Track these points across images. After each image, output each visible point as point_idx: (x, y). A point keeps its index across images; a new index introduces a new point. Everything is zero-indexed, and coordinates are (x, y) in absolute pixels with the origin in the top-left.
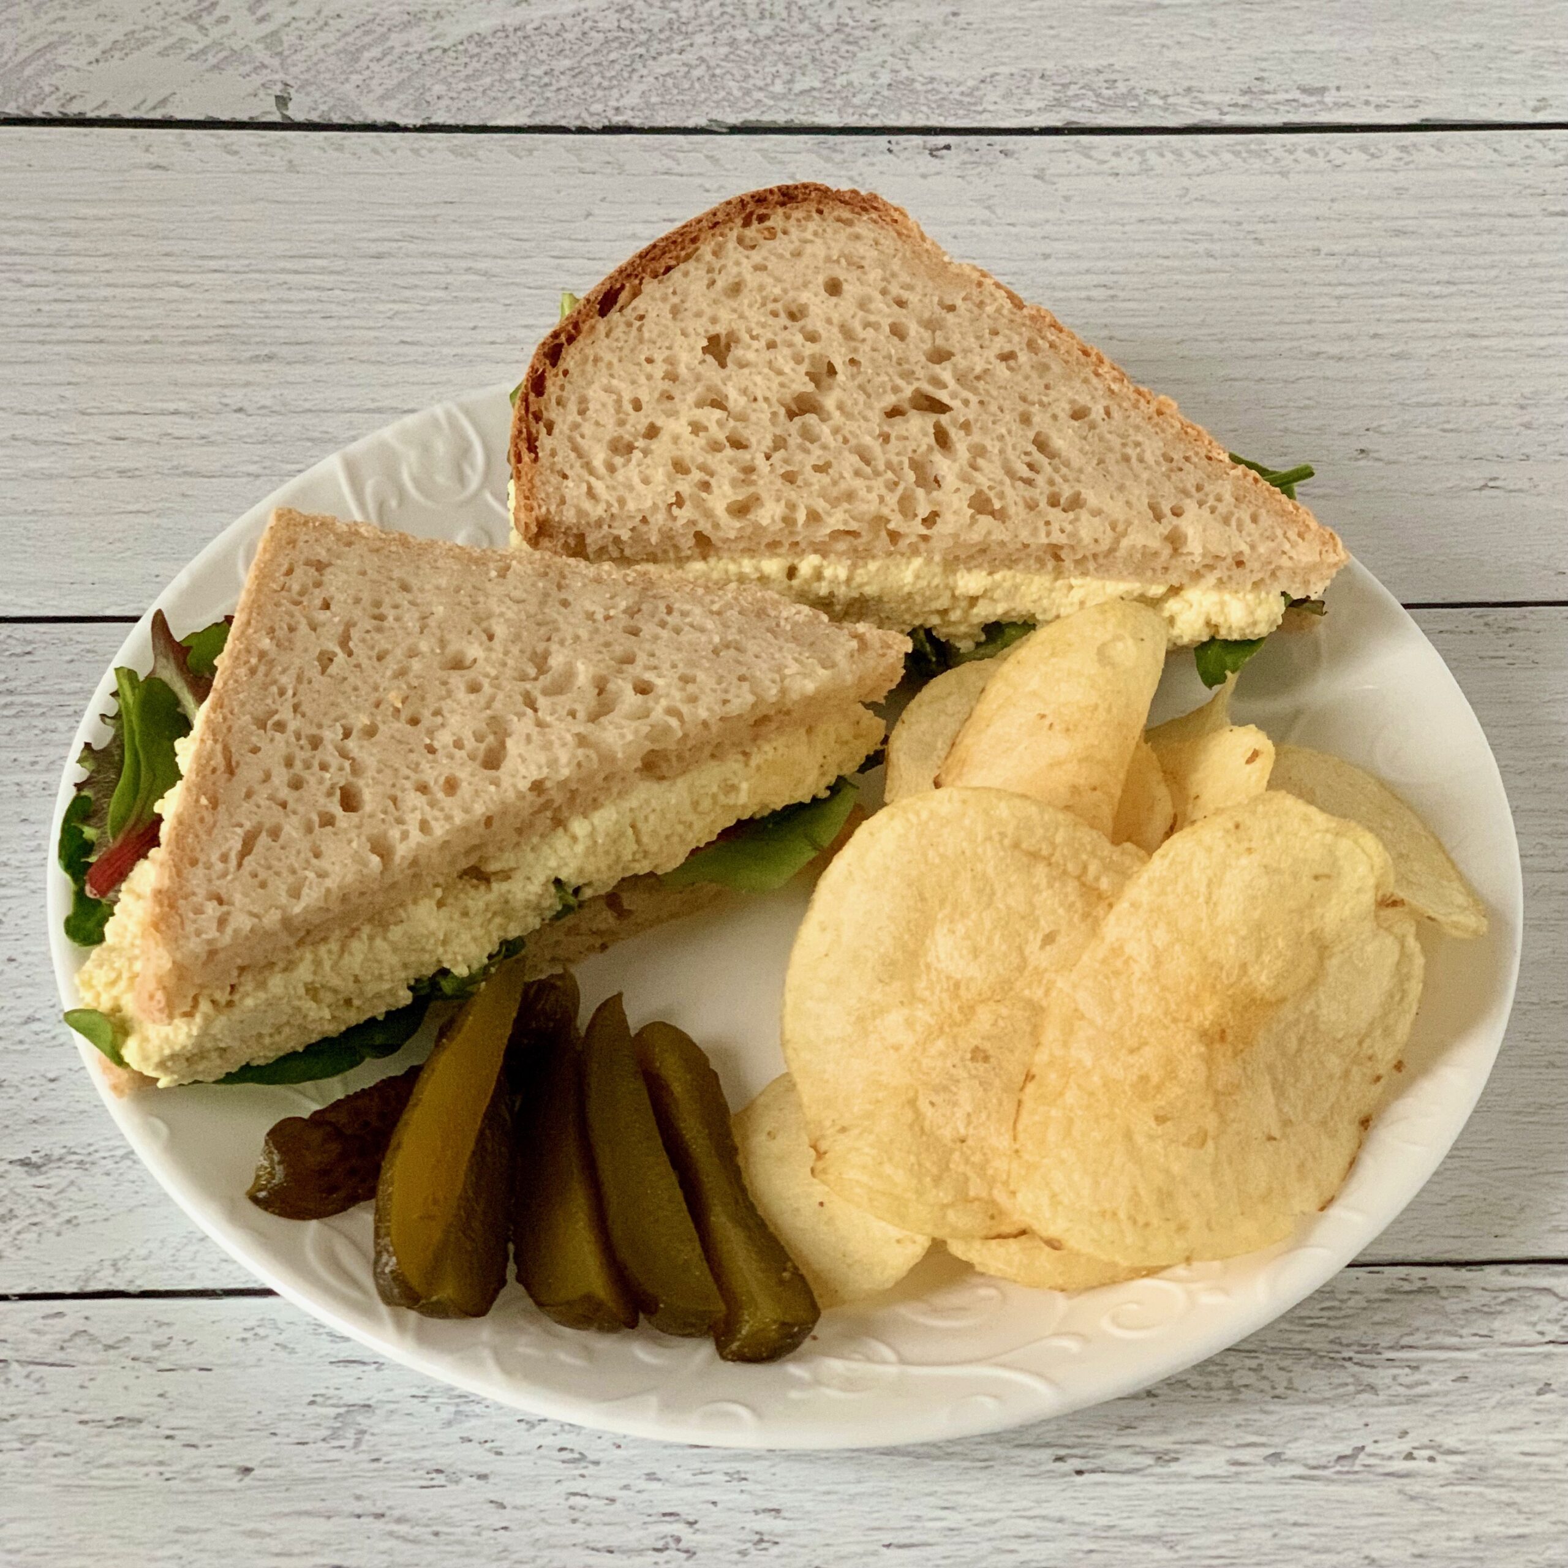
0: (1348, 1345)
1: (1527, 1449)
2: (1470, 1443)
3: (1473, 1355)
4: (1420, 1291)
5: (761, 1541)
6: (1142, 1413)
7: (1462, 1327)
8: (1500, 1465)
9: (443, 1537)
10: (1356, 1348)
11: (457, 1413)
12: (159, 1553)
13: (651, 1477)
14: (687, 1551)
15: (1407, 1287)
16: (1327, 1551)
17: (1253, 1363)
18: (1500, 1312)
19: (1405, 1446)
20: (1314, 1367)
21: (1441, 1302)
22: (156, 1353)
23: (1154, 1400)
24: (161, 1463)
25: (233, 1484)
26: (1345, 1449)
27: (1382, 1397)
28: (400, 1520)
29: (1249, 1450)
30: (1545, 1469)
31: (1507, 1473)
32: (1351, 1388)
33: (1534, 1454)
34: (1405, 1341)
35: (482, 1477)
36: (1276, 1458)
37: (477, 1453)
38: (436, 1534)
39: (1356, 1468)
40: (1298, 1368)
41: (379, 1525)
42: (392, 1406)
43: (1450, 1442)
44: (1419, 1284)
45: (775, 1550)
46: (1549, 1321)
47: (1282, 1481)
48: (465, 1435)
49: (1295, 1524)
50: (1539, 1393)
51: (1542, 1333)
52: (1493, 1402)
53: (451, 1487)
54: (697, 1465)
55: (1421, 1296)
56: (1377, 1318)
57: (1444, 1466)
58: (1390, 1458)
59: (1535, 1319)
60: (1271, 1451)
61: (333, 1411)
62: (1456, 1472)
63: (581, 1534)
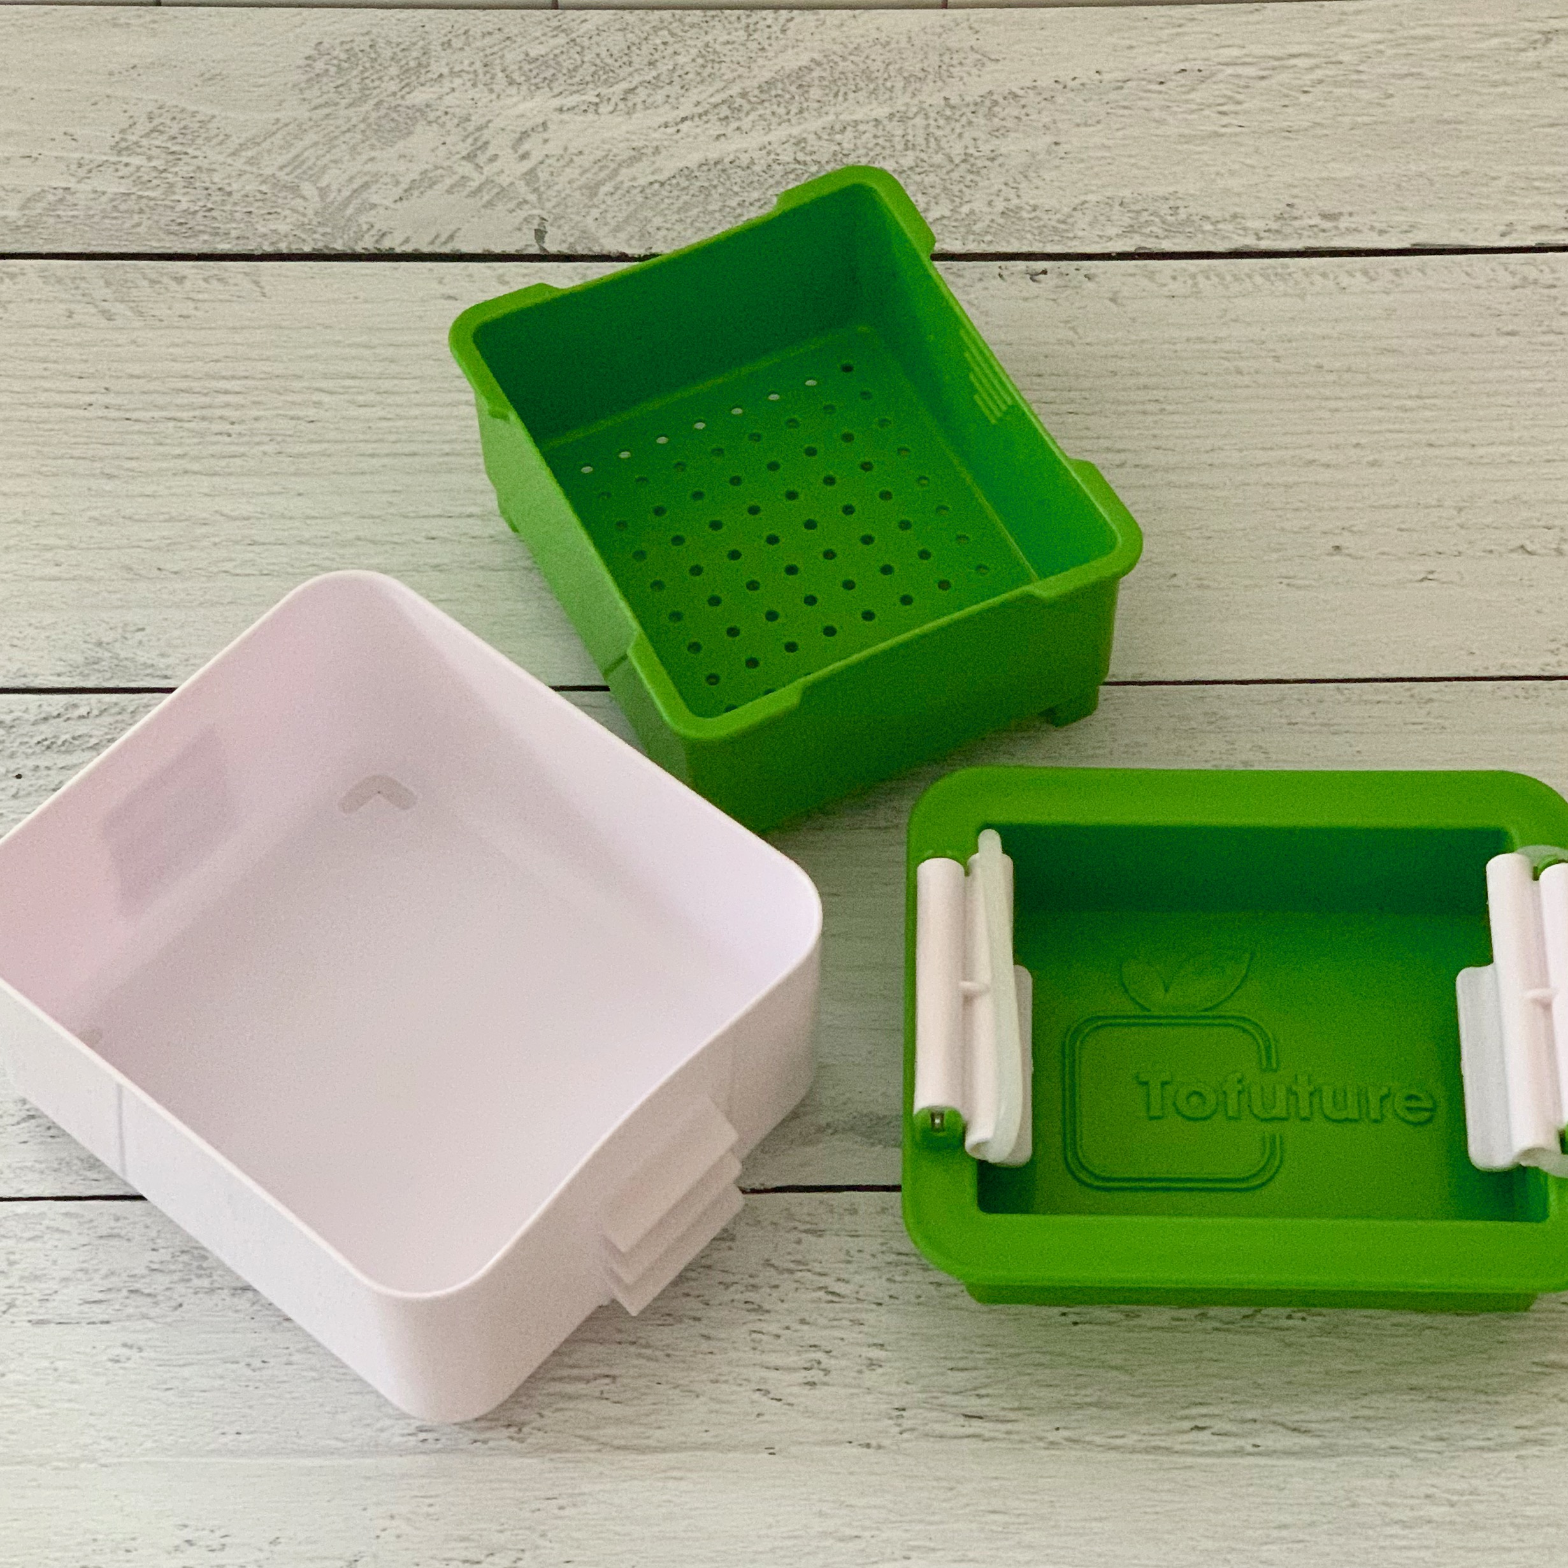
5: (872, 1364)
9: (673, 1358)
13: (803, 1321)
14: (824, 1370)
28: (647, 1346)
30: (1376, 1327)
35: (697, 1319)
37: (691, 1302)
38: (668, 1355)
39: (1254, 1324)
41: (632, 1349)
45: (880, 1371)
47: (1206, 1331)
48: (686, 1291)
54: (832, 1315)
63: (758, 1357)
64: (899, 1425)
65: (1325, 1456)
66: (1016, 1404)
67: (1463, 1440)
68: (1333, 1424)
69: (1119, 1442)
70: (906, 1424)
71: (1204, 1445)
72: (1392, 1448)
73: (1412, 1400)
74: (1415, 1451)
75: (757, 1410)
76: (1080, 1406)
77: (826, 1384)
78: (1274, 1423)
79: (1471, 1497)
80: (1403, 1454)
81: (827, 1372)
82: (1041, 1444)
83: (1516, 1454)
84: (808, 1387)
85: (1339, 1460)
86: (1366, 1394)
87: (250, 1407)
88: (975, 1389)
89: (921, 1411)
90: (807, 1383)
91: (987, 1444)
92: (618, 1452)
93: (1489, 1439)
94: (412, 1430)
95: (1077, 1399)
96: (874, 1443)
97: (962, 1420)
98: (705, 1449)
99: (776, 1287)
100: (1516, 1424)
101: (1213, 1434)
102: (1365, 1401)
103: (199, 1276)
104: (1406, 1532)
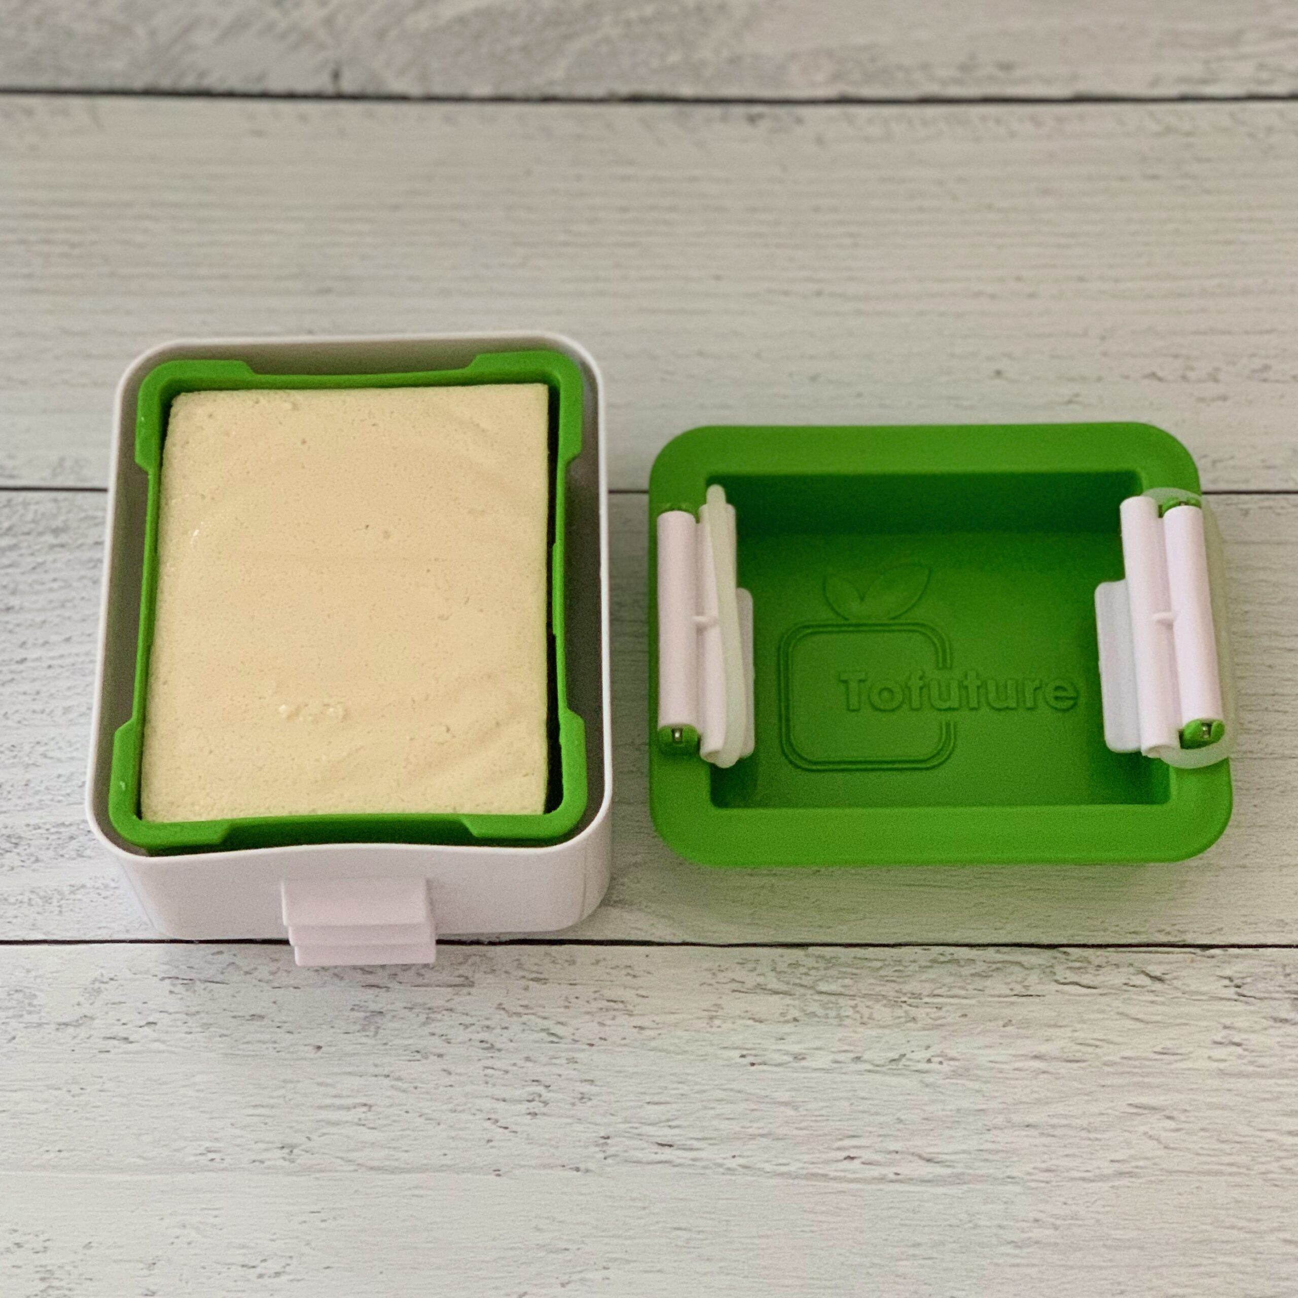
0: (905, 994)
1: (992, 1058)
2: (963, 1054)
3: (973, 1002)
4: (949, 962)
5: (582, 1098)
6: (788, 1031)
7: (969, 984)
8: (978, 1067)
9: (419, 1090)
10: (909, 995)
11: (427, 1018)
12: (275, 1094)
13: (528, 1059)
14: (543, 1102)
15: (942, 959)
16: (877, 1114)
17: (852, 1003)
18: (991, 976)
19: (927, 1054)
20: (885, 1006)
21: (959, 969)
22: (271, 977)
23: (797, 1023)
24: (275, 1042)
25: (312, 1055)
26: (894, 1055)
27: (920, 1025)
28: (399, 1079)
29: (843, 1054)
30: (1001, 1071)
31: (979, 1073)
32: (903, 1020)
33: (996, 1062)
34: (936, 992)
35: (440, 1056)
36: (858, 1059)
37: (436, 1041)
38: (416, 1088)
39: (900, 1067)
40: (877, 1006)
41: (386, 1082)
42: (394, 1013)
43: (952, 1053)
44: (949, 957)
45: (589, 1104)
46: (1016, 982)
47: (859, 1073)
49: (863, 1098)
50: (1004, 1026)
51: (1012, 990)
52: (979, 1030)
53: (424, 1061)
54: (551, 1053)
55: (949, 965)
56: (923, 977)
57: (946, 1067)
58: (919, 1061)
59: (1009, 980)
60: (856, 1055)
61: (362, 1015)
62: (953, 1071)
63: (490, 1090)
64: (604, 1152)
65: (953, 1184)
66: (700, 1135)
67: (1068, 1171)
68: (962, 1156)
69: (783, 1169)
70: (611, 1150)
71: (854, 1172)
72: (1009, 1177)
73: (1027, 1136)
74: (1028, 1181)
75: (488, 1137)
76: (753, 1137)
77: (544, 1114)
78: (913, 1154)
79: (1073, 1222)
80: (1018, 1183)
81: (546, 1103)
82: (721, 1170)
83: (1111, 1184)
84: (529, 1117)
85: (965, 1187)
86: (989, 1130)
87: (69, 1128)
88: (668, 1120)
89: (624, 1139)
90: (529, 1114)
91: (676, 1169)
92: (372, 1172)
93: (1087, 1171)
94: (202, 1150)
95: (750, 1131)
96: (582, 1166)
97: (656, 1148)
98: (442, 1171)
99: (506, 1028)
100: (1113, 1158)
101: (863, 1163)
102: (988, 1136)
103: (30, 1013)
104: (1017, 1251)
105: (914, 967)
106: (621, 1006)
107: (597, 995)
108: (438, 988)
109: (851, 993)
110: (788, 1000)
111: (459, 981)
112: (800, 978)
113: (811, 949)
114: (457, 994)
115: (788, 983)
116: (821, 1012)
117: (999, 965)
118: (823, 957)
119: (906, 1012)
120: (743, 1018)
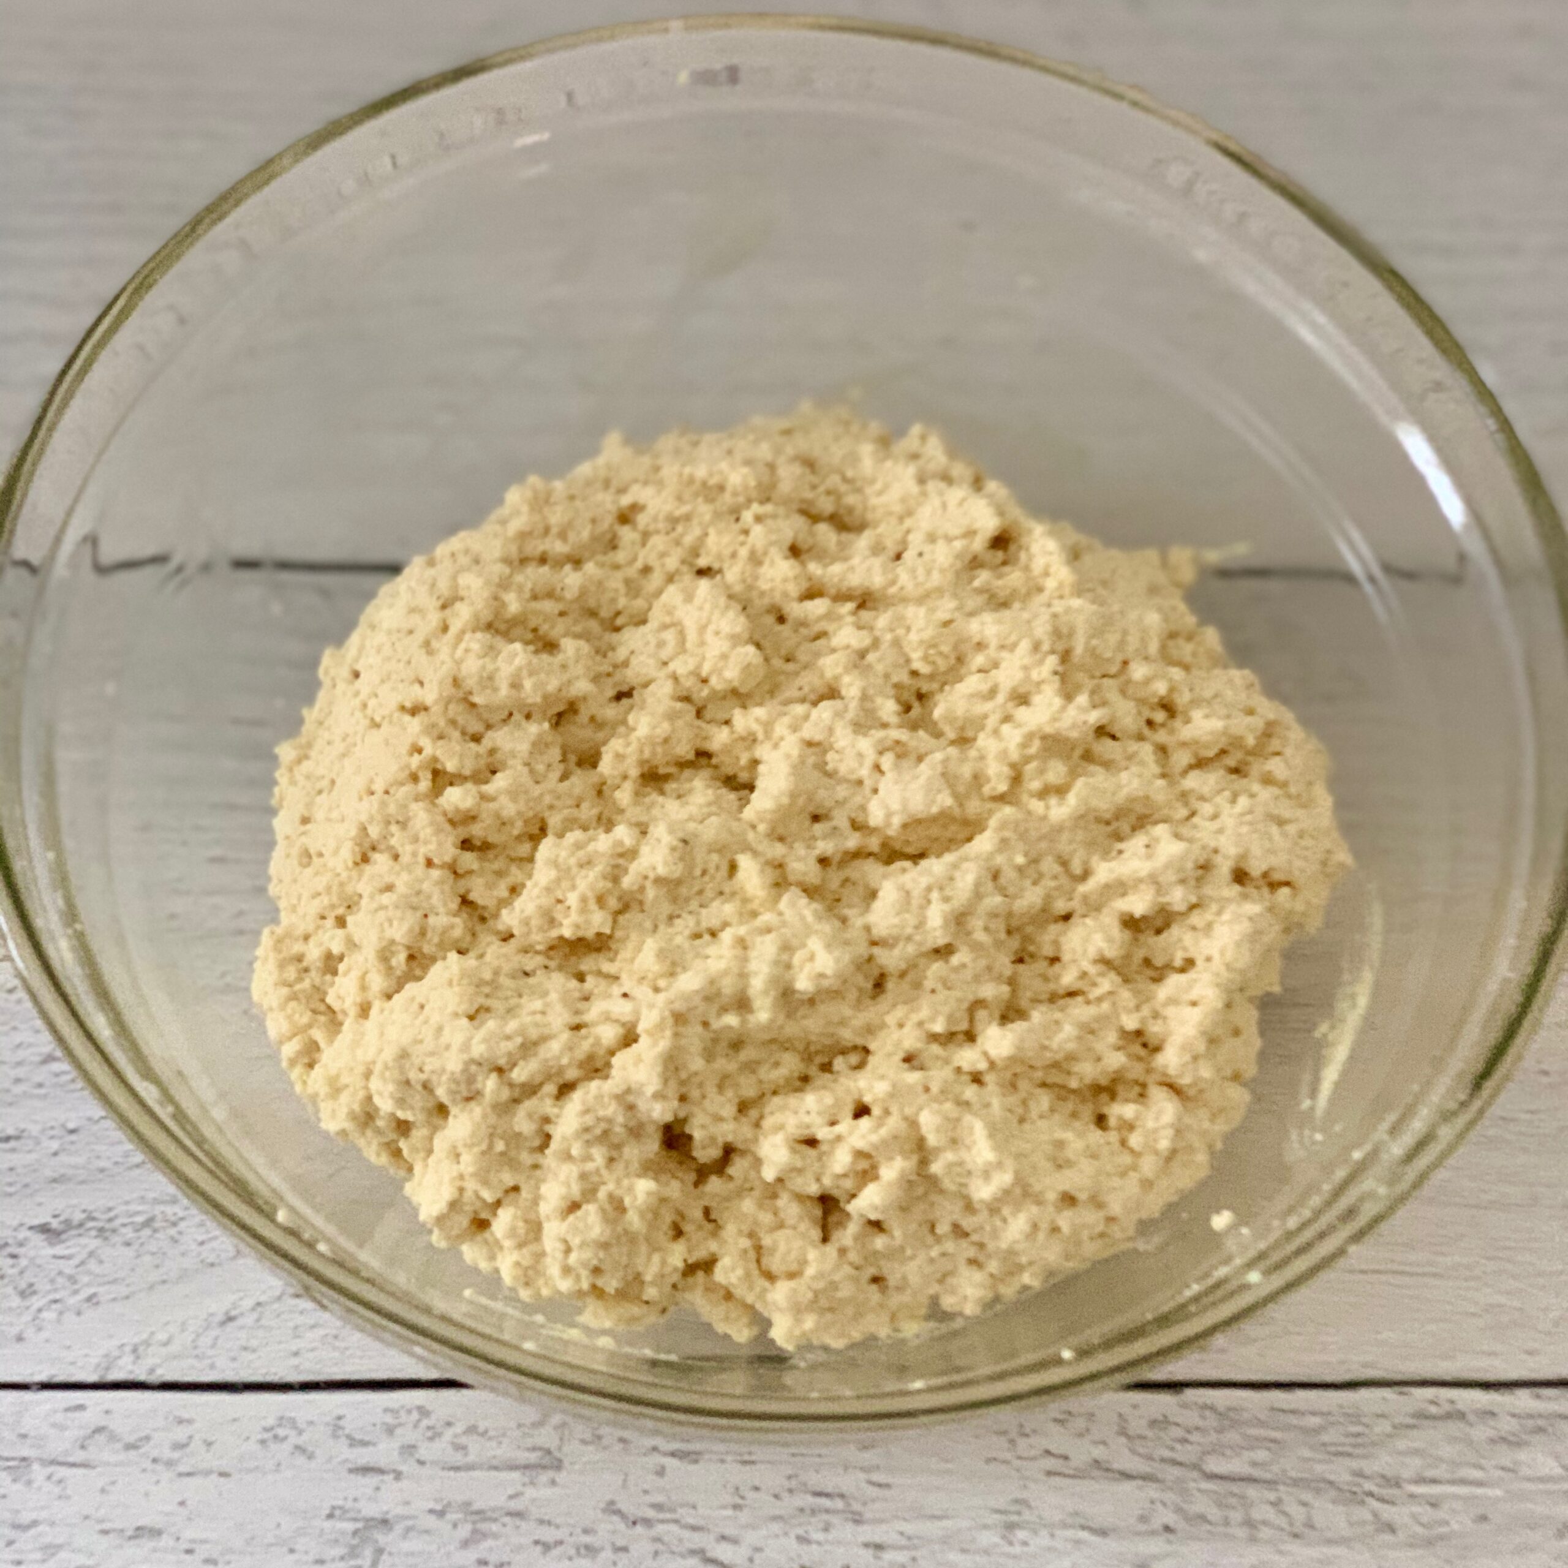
105: (1384, 1427)
106: (839, 1504)
107: (793, 1483)
108: (494, 1473)
109: (1268, 1476)
110: (1152, 1491)
111: (533, 1457)
112: (1172, 1449)
113: (1190, 1394)
114: (532, 1483)
115: (1150, 1458)
116: (1214, 1513)
117: (1540, 1422)
118: (1212, 1408)
119: (1375, 1515)
120: (1072, 1526)
